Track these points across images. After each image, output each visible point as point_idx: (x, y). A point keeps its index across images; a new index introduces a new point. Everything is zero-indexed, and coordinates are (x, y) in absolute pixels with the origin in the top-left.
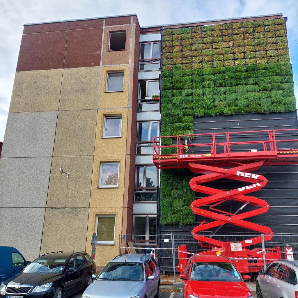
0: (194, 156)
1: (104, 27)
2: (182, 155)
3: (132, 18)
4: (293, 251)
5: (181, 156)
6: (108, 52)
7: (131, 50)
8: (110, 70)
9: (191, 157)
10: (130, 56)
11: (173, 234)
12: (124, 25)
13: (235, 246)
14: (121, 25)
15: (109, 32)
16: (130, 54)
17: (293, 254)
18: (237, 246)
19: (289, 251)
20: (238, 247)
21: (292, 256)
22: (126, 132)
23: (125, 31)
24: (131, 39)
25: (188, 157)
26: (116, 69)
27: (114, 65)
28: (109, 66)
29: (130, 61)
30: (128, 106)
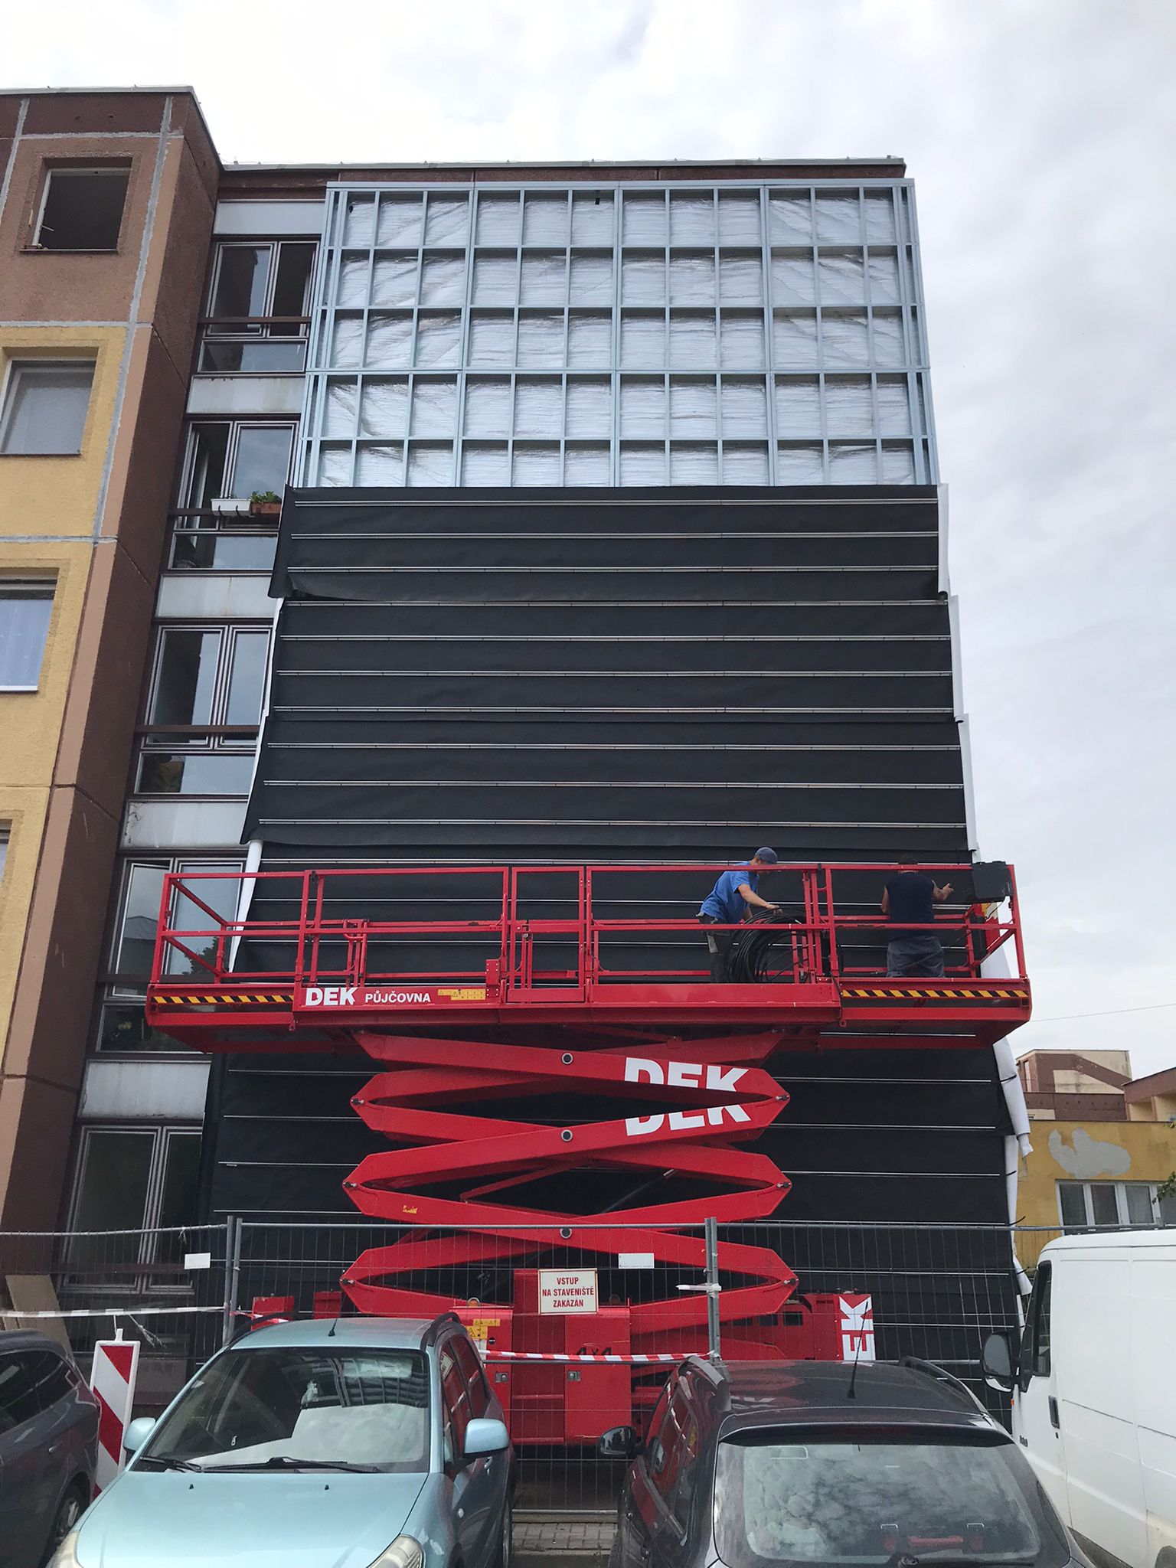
0: (388, 998)
1: (19, 137)
2: (317, 991)
3: (169, 105)
4: (875, 1314)
5: (314, 997)
6: (25, 258)
7: (144, 254)
8: (24, 345)
9: (371, 1002)
10: (139, 283)
11: (239, 1221)
12: (126, 134)
13: (562, 1287)
14: (107, 135)
15: (39, 164)
16: (141, 275)
17: (877, 1331)
18: (574, 1286)
19: (855, 1316)
20: (577, 1292)
21: (870, 1339)
22: (69, 663)
23: (127, 162)
24: (153, 203)
25: (352, 1001)
26: (58, 341)
27: (46, 324)
28: (19, 324)
29: (135, 306)
30: (96, 528)
